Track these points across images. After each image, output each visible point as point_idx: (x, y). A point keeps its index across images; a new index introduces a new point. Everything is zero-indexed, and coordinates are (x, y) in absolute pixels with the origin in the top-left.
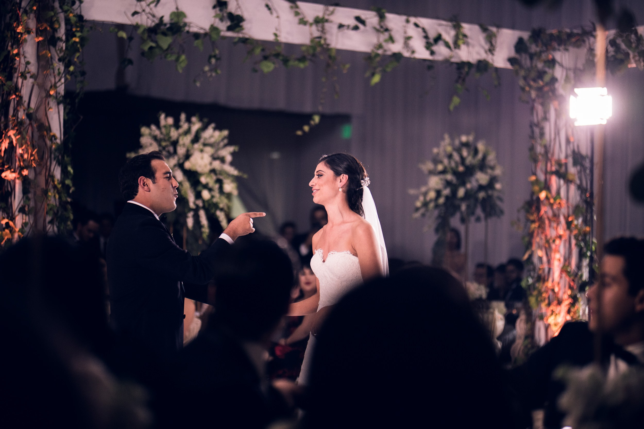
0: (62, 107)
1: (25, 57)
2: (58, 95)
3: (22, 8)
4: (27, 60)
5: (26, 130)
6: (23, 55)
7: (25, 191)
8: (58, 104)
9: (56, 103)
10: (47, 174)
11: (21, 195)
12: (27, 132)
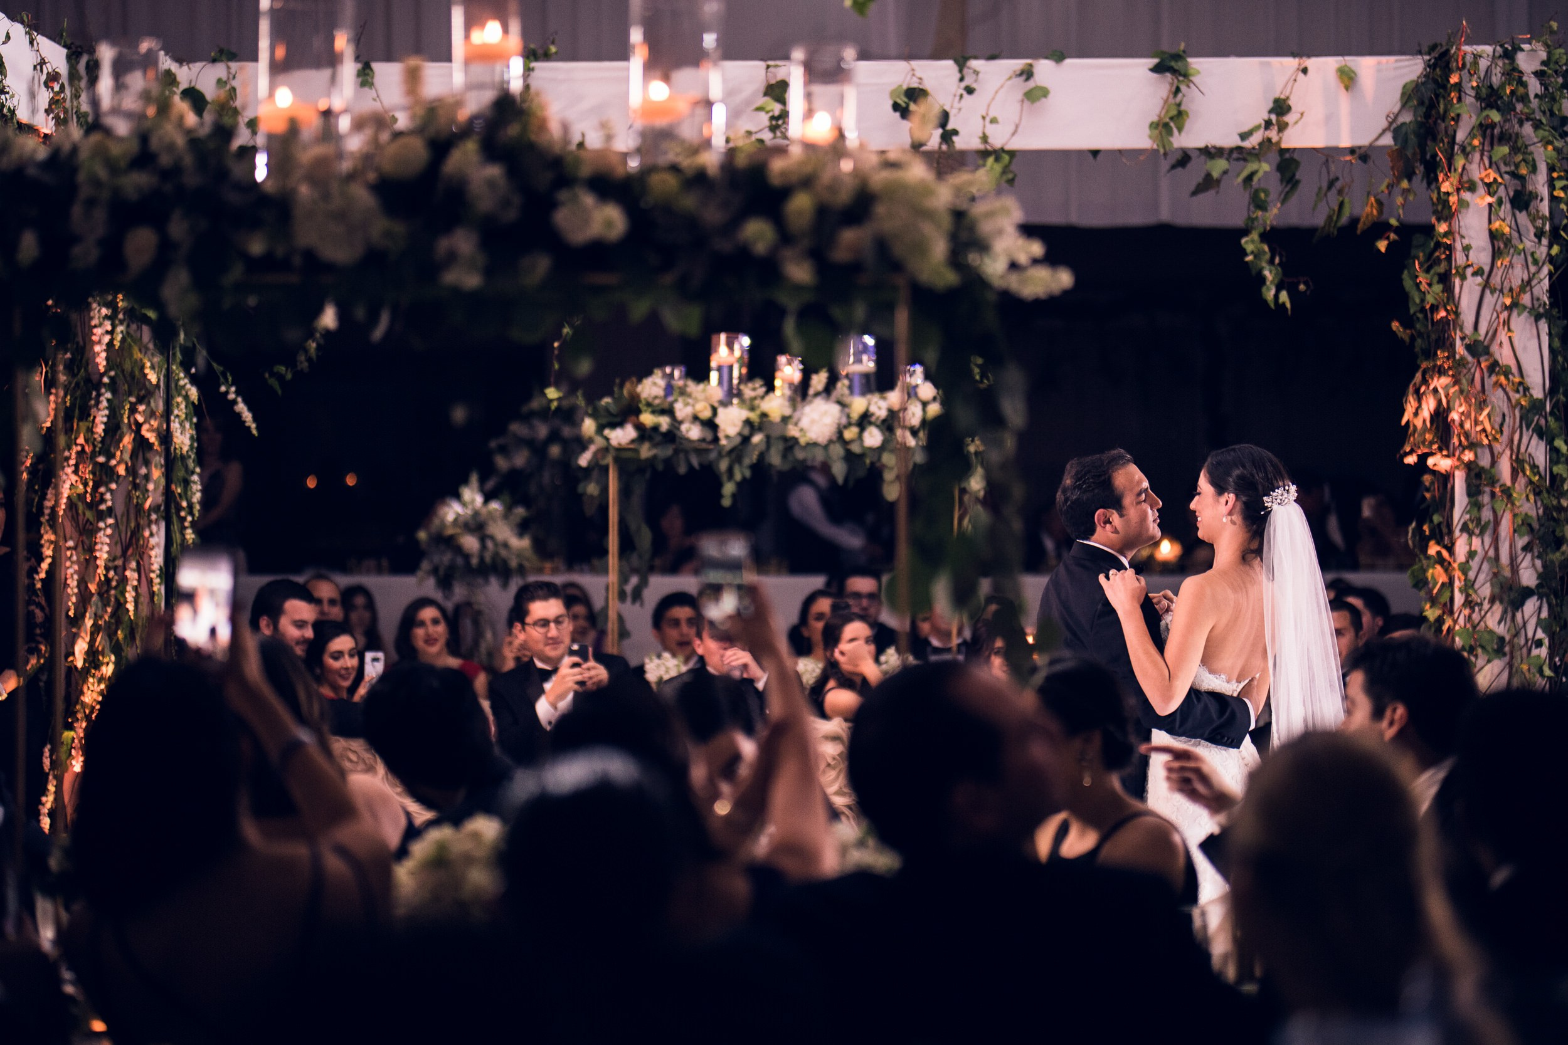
0: (1544, 326)
1: (1463, 237)
2: (1535, 302)
3: (1458, 144)
4: (1466, 242)
5: (1469, 376)
6: (1459, 233)
7: (1473, 492)
8: (1537, 318)
9: (1533, 319)
10: (1514, 457)
11: (1466, 500)
12: (1473, 380)
